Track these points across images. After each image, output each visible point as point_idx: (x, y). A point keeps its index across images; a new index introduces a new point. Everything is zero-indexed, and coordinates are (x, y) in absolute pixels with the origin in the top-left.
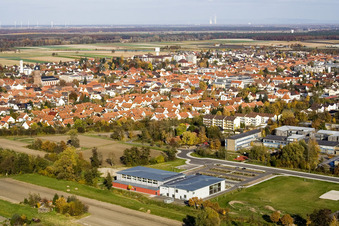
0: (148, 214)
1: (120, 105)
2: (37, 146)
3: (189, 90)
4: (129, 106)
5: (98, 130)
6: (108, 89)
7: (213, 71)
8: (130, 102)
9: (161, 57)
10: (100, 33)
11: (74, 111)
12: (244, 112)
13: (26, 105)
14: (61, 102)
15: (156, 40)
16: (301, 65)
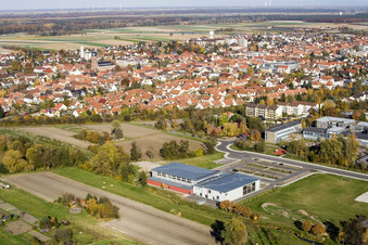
0: (178, 218)
1: (169, 91)
2: (83, 136)
3: (237, 75)
4: (177, 92)
5: (143, 119)
6: (159, 74)
7: (262, 55)
8: (179, 88)
9: (214, 40)
10: (163, 15)
11: (123, 98)
12: (287, 100)
13: (80, 91)
14: (114, 88)
15: (213, 22)
16: (346, 49)
